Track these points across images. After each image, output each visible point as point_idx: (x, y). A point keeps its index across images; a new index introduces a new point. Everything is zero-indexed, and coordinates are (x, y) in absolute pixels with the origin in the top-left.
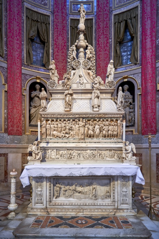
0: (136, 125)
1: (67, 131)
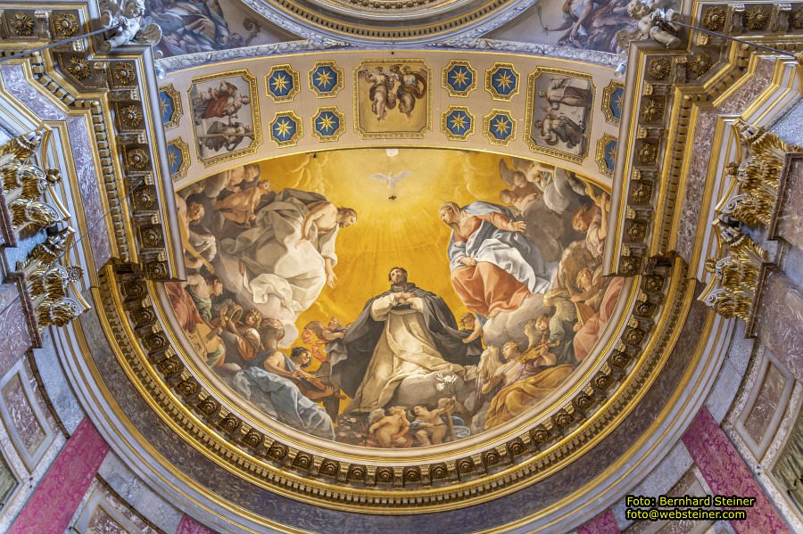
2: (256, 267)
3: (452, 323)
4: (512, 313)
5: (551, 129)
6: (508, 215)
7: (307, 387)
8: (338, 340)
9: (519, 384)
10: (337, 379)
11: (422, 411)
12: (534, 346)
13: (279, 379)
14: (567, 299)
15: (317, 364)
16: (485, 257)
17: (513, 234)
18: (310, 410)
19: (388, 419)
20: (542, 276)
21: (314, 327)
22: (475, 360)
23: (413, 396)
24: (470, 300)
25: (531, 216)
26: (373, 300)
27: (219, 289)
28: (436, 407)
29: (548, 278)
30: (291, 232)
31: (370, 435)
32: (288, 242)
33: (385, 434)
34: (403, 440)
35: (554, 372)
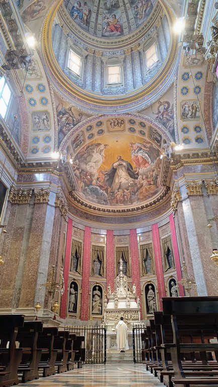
1: (116, 317)
2: (87, 162)
3: (132, 168)
4: (146, 168)
5: (154, 137)
6: (145, 147)
7: (101, 187)
8: (107, 174)
9: (146, 187)
10: (107, 183)
11: (126, 191)
12: (150, 178)
13: (95, 187)
15: (102, 180)
16: (140, 155)
17: (146, 151)
19: (118, 193)
20: (152, 161)
21: (101, 171)
22: (137, 178)
24: (136, 164)
25: (150, 148)
26: (114, 164)
27: (80, 170)
28: (128, 190)
30: (94, 152)
31: (115, 198)
32: (93, 154)
33: (118, 197)
34: (121, 198)
35: (153, 187)
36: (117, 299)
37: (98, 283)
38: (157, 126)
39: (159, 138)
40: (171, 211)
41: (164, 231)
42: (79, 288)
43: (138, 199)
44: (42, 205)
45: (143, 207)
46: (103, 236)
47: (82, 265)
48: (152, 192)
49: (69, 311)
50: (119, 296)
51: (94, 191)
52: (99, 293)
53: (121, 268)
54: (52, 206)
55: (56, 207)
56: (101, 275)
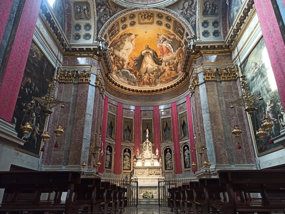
0: (173, 169)
1: (143, 172)
2: (120, 49)
3: (157, 56)
4: (168, 56)
5: (177, 30)
6: (169, 38)
7: (131, 71)
8: (136, 60)
9: (168, 72)
10: (136, 68)
11: (151, 74)
12: (171, 65)
13: (126, 70)
14: (178, 57)
16: (164, 44)
17: (170, 42)
18: (132, 76)
19: (145, 76)
20: (174, 51)
21: (131, 58)
22: (161, 65)
23: (149, 71)
24: (161, 52)
25: (173, 39)
26: (142, 51)
27: (114, 56)
28: (153, 74)
29: (175, 52)
30: (126, 40)
31: (142, 80)
32: (125, 43)
33: (145, 80)
34: (147, 81)
35: (174, 72)
36: (144, 159)
37: (128, 147)
38: (181, 20)
39: (182, 31)
40: (188, 92)
41: (181, 109)
42: (113, 150)
43: (161, 82)
44: (84, 84)
45: (165, 89)
46: (132, 111)
47: (115, 132)
48: (172, 76)
49: (106, 168)
50: (145, 157)
51: (125, 74)
52: (128, 154)
53: (147, 136)
54: (93, 85)
55: (96, 87)
56: (130, 141)
